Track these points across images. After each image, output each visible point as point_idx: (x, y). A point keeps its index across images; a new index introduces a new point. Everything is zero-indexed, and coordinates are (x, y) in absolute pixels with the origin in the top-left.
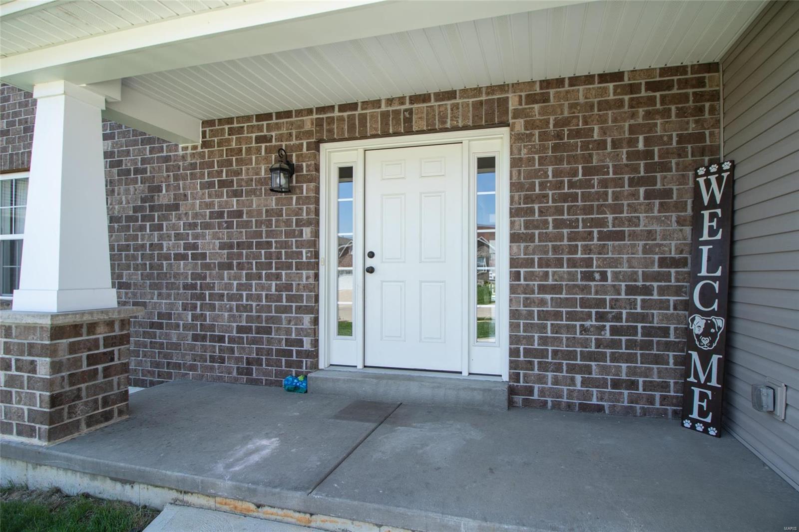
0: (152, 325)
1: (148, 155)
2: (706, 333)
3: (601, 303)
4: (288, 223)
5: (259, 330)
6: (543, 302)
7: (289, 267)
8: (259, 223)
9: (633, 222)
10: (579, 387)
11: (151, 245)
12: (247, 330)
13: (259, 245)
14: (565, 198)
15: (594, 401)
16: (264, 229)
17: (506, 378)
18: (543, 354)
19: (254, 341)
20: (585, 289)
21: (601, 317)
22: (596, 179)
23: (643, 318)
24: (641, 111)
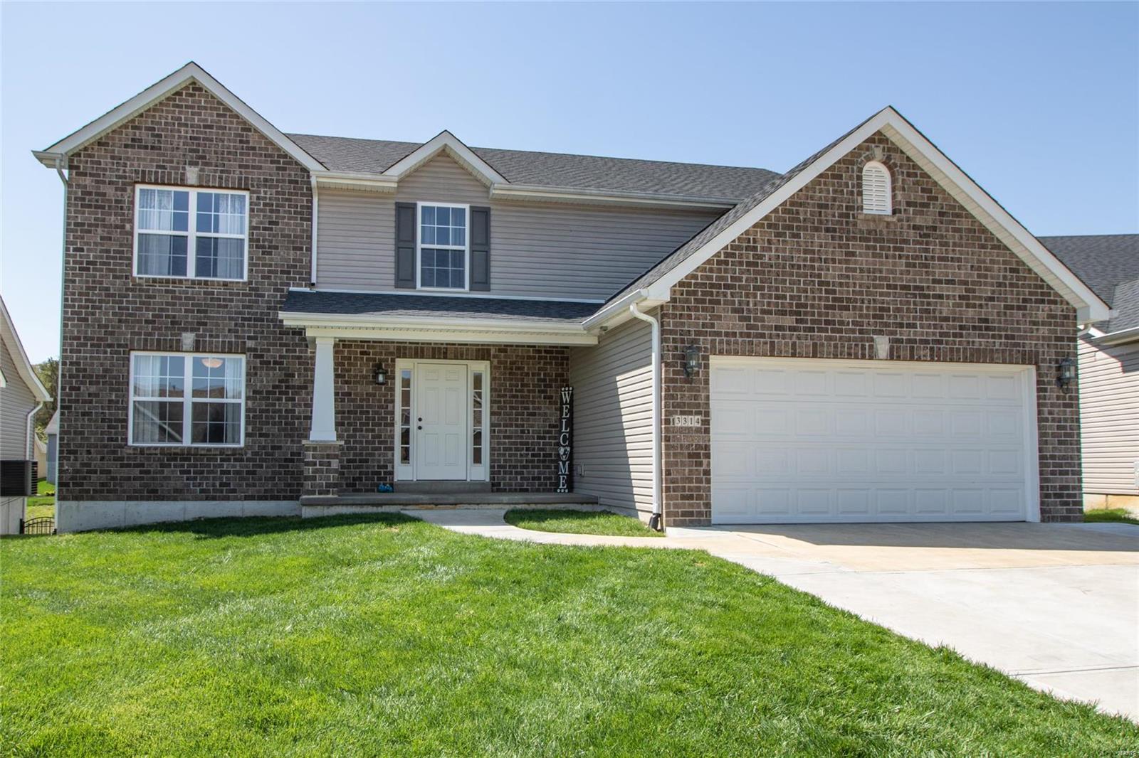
0: (286, 460)
1: (285, 354)
2: (564, 454)
3: (527, 443)
4: (380, 401)
5: (361, 461)
6: (505, 443)
7: (380, 425)
8: (362, 400)
9: (539, 408)
10: (519, 481)
11: (286, 410)
12: (354, 461)
13: (361, 413)
14: (514, 396)
15: (525, 487)
16: (365, 403)
17: (488, 480)
18: (504, 467)
19: (356, 467)
20: (522, 437)
21: (527, 449)
22: (526, 389)
23: (543, 450)
24: (542, 361)
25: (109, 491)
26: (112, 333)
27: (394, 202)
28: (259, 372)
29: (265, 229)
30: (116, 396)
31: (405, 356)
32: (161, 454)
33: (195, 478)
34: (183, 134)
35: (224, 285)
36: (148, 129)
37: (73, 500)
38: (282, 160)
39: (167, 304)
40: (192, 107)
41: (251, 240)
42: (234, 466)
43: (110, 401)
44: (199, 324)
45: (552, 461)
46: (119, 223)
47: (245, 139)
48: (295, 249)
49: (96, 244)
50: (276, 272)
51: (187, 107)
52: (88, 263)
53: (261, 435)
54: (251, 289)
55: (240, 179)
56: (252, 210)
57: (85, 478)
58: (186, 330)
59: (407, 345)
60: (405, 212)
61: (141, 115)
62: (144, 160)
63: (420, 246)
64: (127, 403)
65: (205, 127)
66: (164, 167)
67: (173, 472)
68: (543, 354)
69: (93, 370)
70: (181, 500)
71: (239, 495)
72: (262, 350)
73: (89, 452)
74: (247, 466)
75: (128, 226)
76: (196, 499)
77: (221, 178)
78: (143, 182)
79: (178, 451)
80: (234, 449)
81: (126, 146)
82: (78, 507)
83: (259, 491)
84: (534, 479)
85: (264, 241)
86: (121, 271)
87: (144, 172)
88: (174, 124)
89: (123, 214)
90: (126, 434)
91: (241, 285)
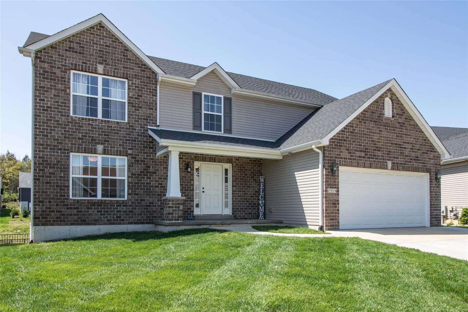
0: (147, 206)
1: (146, 157)
2: (262, 203)
3: (247, 199)
4: (188, 180)
6: (238, 199)
7: (188, 190)
9: (251, 184)
10: (244, 214)
11: (147, 183)
14: (242, 179)
15: (246, 217)
17: (231, 214)
18: (238, 209)
20: (245, 196)
21: (247, 201)
22: (246, 176)
23: (253, 201)
24: (252, 165)
25: (61, 221)
26: (61, 143)
27: (192, 91)
28: (134, 165)
29: (136, 98)
30: (64, 174)
31: (198, 161)
32: (87, 203)
33: (104, 215)
34: (95, 48)
35: (117, 123)
36: (77, 43)
37: (42, 225)
38: (143, 67)
39: (89, 130)
40: (100, 36)
41: (129, 103)
42: (123, 209)
43: (61, 177)
44: (105, 141)
45: (256, 206)
46: (63, 88)
47: (125, 54)
48: (150, 109)
49: (51, 98)
50: (141, 119)
51: (97, 35)
52: (47, 107)
53: (135, 194)
54: (130, 126)
55: (124, 73)
56: (129, 89)
57: (48, 215)
58: (99, 143)
59: (199, 155)
60: (197, 96)
61: (74, 36)
62: (76, 58)
63: (203, 112)
64: (69, 178)
65: (106, 46)
66: (86, 63)
67: (93, 211)
68: (253, 162)
69: (51, 161)
70: (98, 225)
71: (125, 222)
72: (135, 155)
73: (50, 202)
74: (129, 209)
75: (68, 90)
76: (105, 224)
77: (114, 72)
78: (75, 69)
79: (96, 201)
80: (123, 201)
81: (66, 50)
82: (45, 229)
83: (134, 220)
84: (249, 214)
85: (135, 104)
86: (65, 112)
87: (76, 64)
88: (90, 42)
89: (66, 85)
90: (69, 193)
91: (125, 124)
